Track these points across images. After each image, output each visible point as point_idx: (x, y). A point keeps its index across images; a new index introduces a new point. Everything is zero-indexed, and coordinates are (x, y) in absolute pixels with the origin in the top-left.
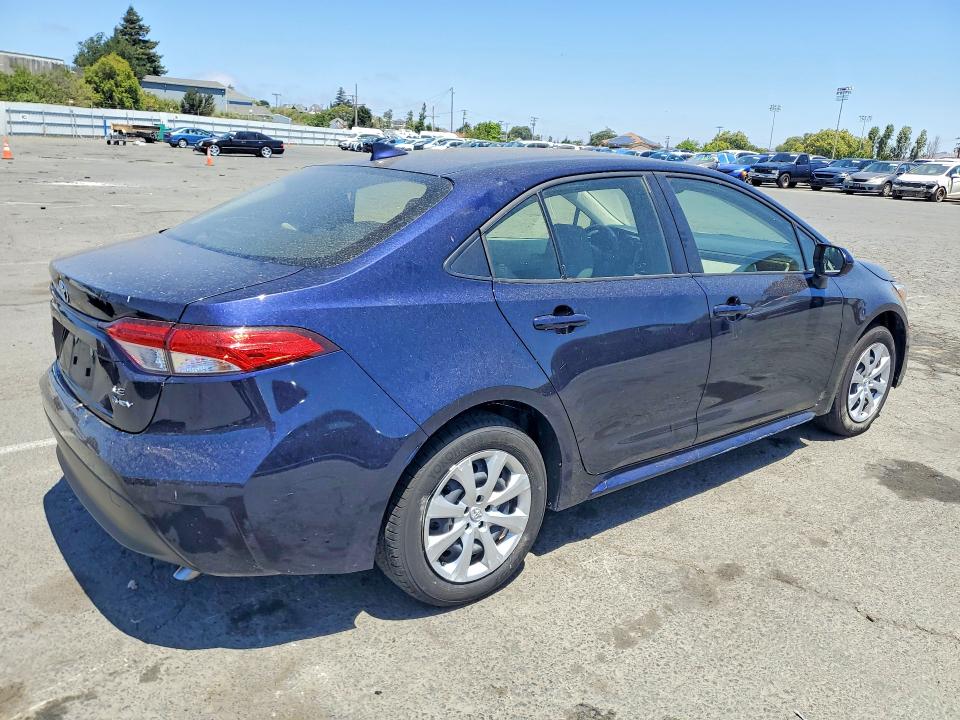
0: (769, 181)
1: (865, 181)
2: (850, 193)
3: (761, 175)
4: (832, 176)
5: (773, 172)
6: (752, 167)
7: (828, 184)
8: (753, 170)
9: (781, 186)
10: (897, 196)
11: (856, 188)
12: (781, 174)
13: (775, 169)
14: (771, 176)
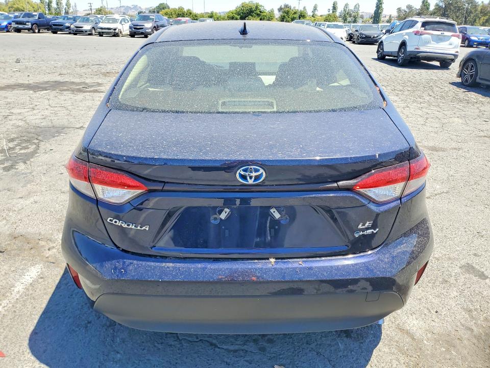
0: (25, 29)
1: (82, 27)
2: (75, 34)
3: (20, 26)
4: (62, 25)
5: (27, 24)
6: (13, 21)
7: (61, 30)
8: (14, 23)
9: (34, 32)
10: (101, 34)
11: (78, 32)
12: (32, 25)
13: (29, 22)
14: (26, 27)
